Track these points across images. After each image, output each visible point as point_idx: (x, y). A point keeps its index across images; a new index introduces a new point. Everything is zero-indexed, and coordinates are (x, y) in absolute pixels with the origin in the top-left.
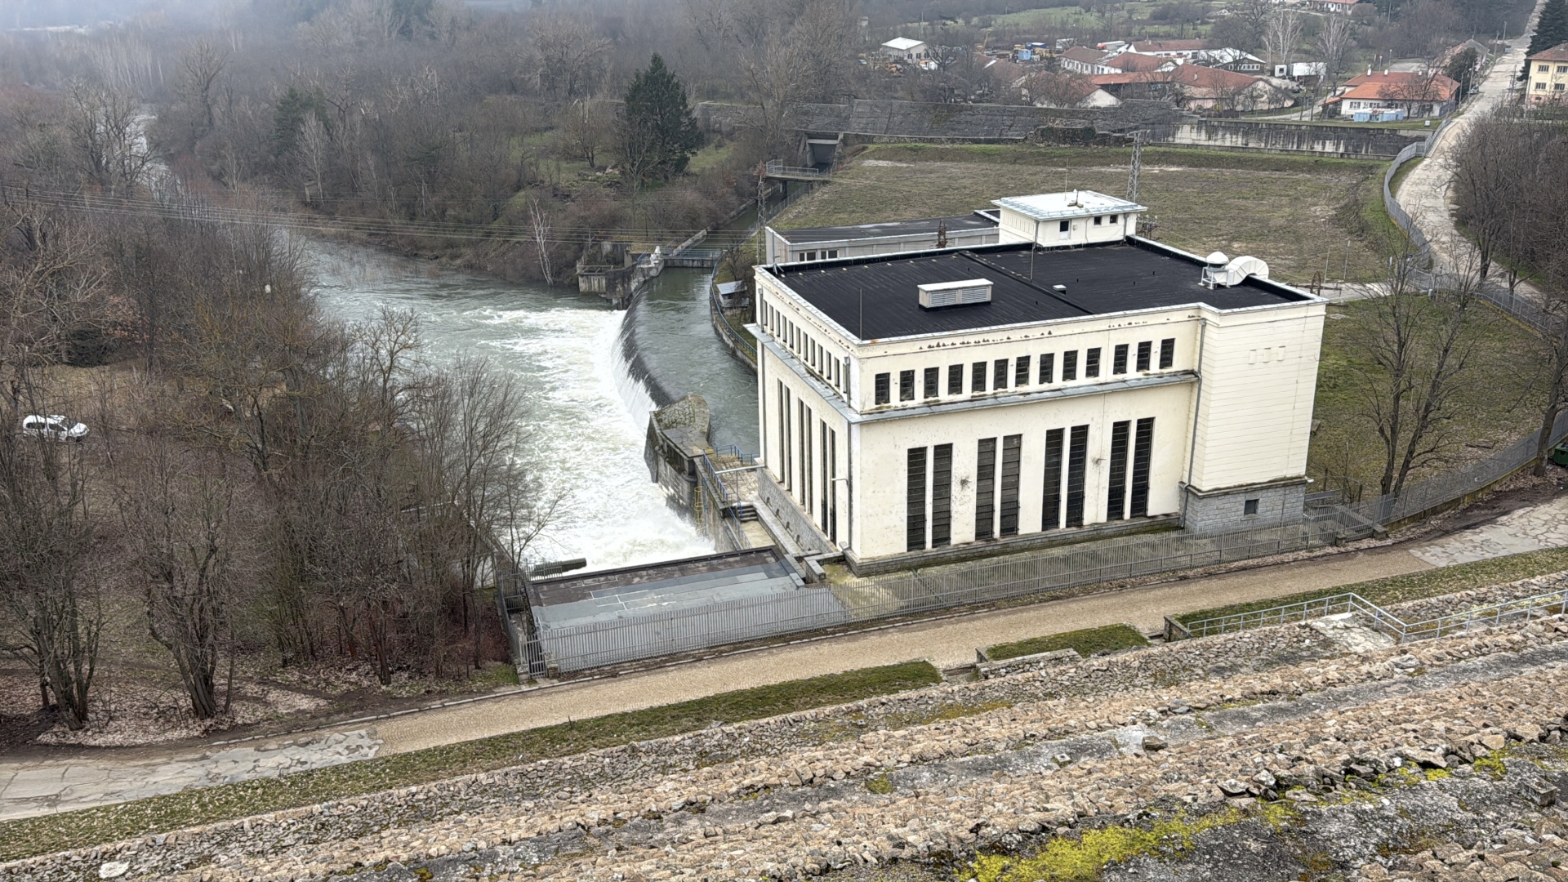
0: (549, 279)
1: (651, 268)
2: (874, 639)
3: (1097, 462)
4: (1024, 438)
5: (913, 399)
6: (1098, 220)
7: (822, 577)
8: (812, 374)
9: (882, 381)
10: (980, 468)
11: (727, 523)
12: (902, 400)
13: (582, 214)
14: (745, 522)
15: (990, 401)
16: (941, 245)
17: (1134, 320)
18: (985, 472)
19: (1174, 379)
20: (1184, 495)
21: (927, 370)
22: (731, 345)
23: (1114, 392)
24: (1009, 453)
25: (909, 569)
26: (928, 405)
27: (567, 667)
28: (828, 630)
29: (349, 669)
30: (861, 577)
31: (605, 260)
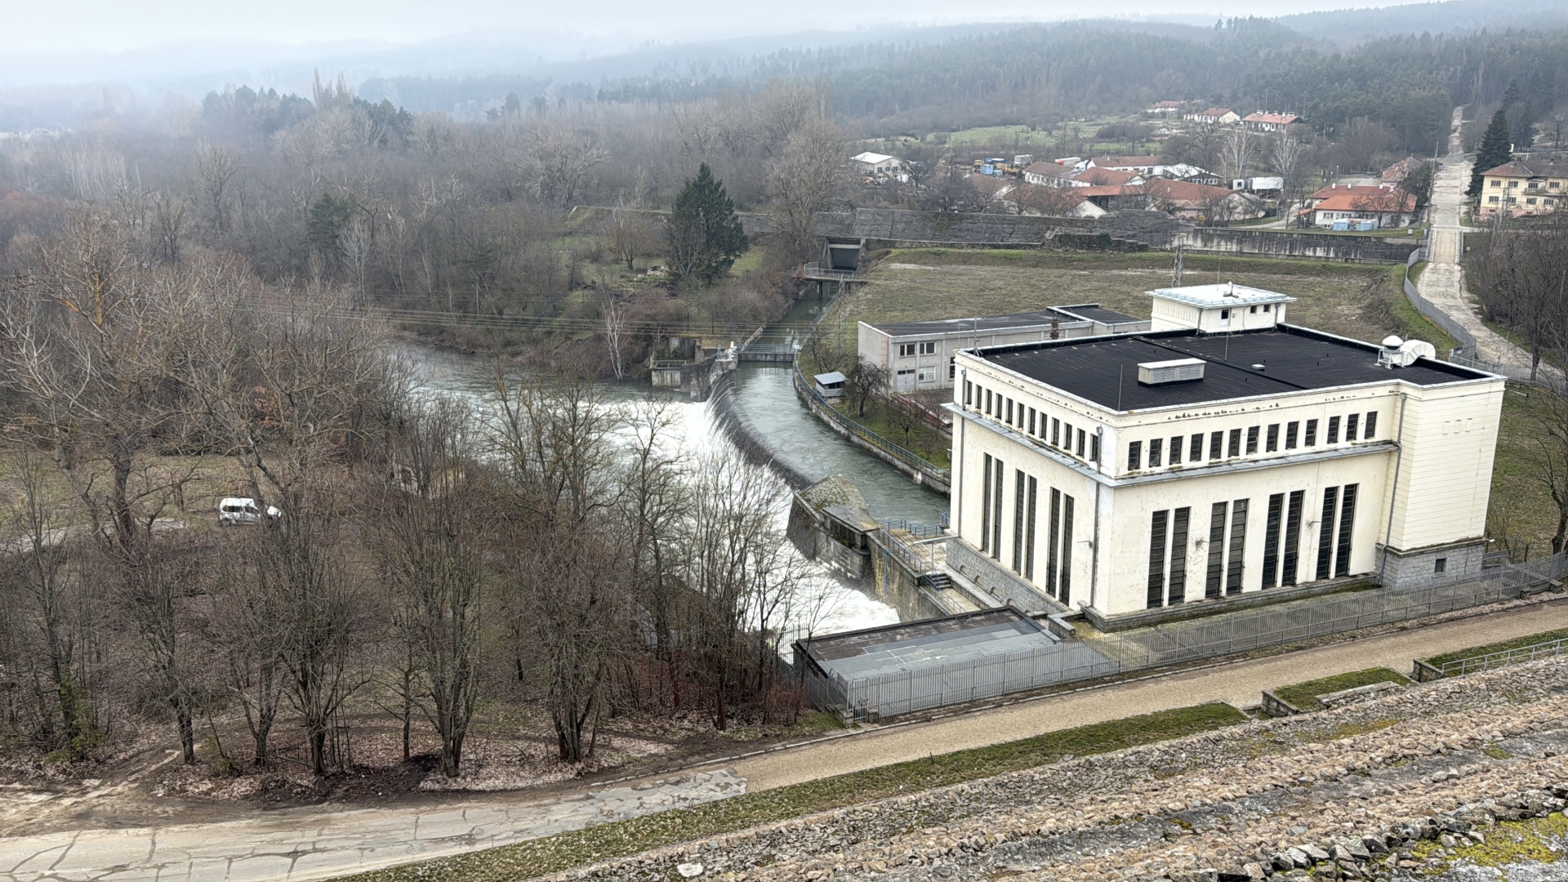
0: (620, 374)
1: (730, 362)
2: (1150, 687)
3: (1310, 525)
4: (1251, 503)
5: (1159, 465)
6: (1253, 309)
7: (1072, 633)
8: (1042, 445)
9: (1135, 448)
10: (1213, 530)
11: (923, 590)
12: (1151, 466)
13: (648, 312)
14: (942, 589)
15: (1225, 468)
16: (1054, 335)
17: (1345, 394)
18: (1217, 533)
19: (1378, 448)
20: (1382, 555)
21: (1173, 439)
22: (843, 431)
23: (1330, 459)
24: (1237, 516)
25: (1149, 625)
26: (1172, 470)
27: (884, 712)
28: (1105, 678)
29: (679, 718)
30: (1107, 633)
31: (673, 355)
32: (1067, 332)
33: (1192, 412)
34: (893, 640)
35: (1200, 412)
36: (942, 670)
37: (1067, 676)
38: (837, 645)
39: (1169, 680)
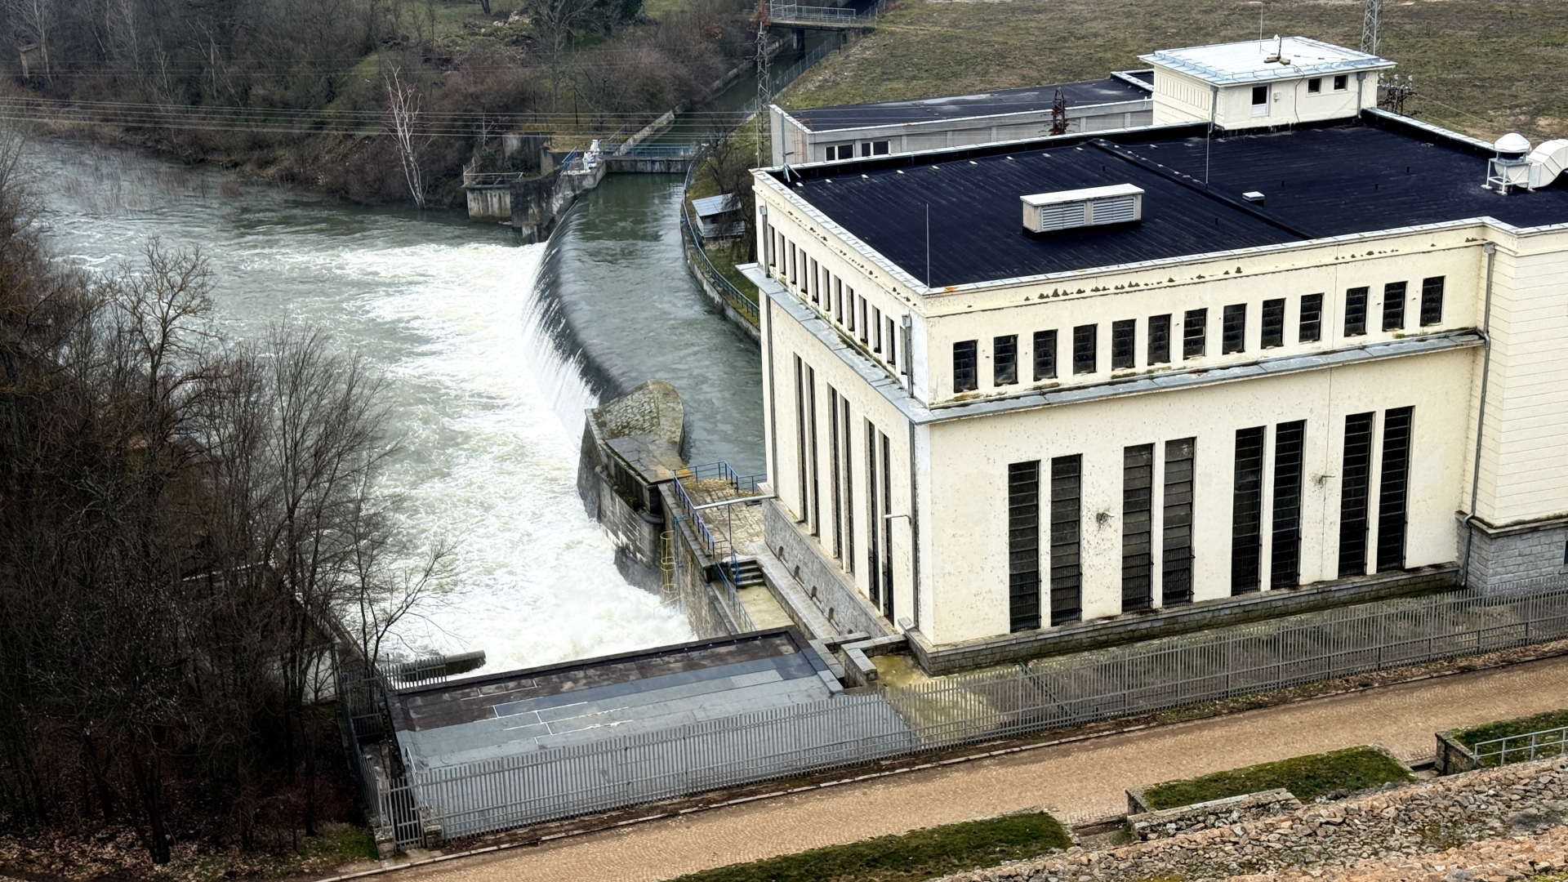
1: (584, 176)
3: (1321, 480)
4: (1199, 444)
5: (1015, 382)
6: (1314, 85)
7: (872, 676)
9: (965, 354)
10: (1128, 493)
11: (714, 590)
12: (997, 385)
13: (472, 89)
14: (744, 587)
15: (1143, 384)
16: (1058, 129)
17: (1376, 247)
18: (1136, 500)
19: (1446, 343)
20: (1466, 534)
21: (1037, 335)
22: (717, 298)
23: (1345, 366)
24: (1175, 468)
25: (1015, 662)
26: (1041, 391)
28: (883, 763)
29: (99, 840)
30: (934, 675)
31: (510, 163)
33: (1072, 287)
34: (555, 691)
35: (1088, 286)
38: (454, 700)
39: (996, 765)
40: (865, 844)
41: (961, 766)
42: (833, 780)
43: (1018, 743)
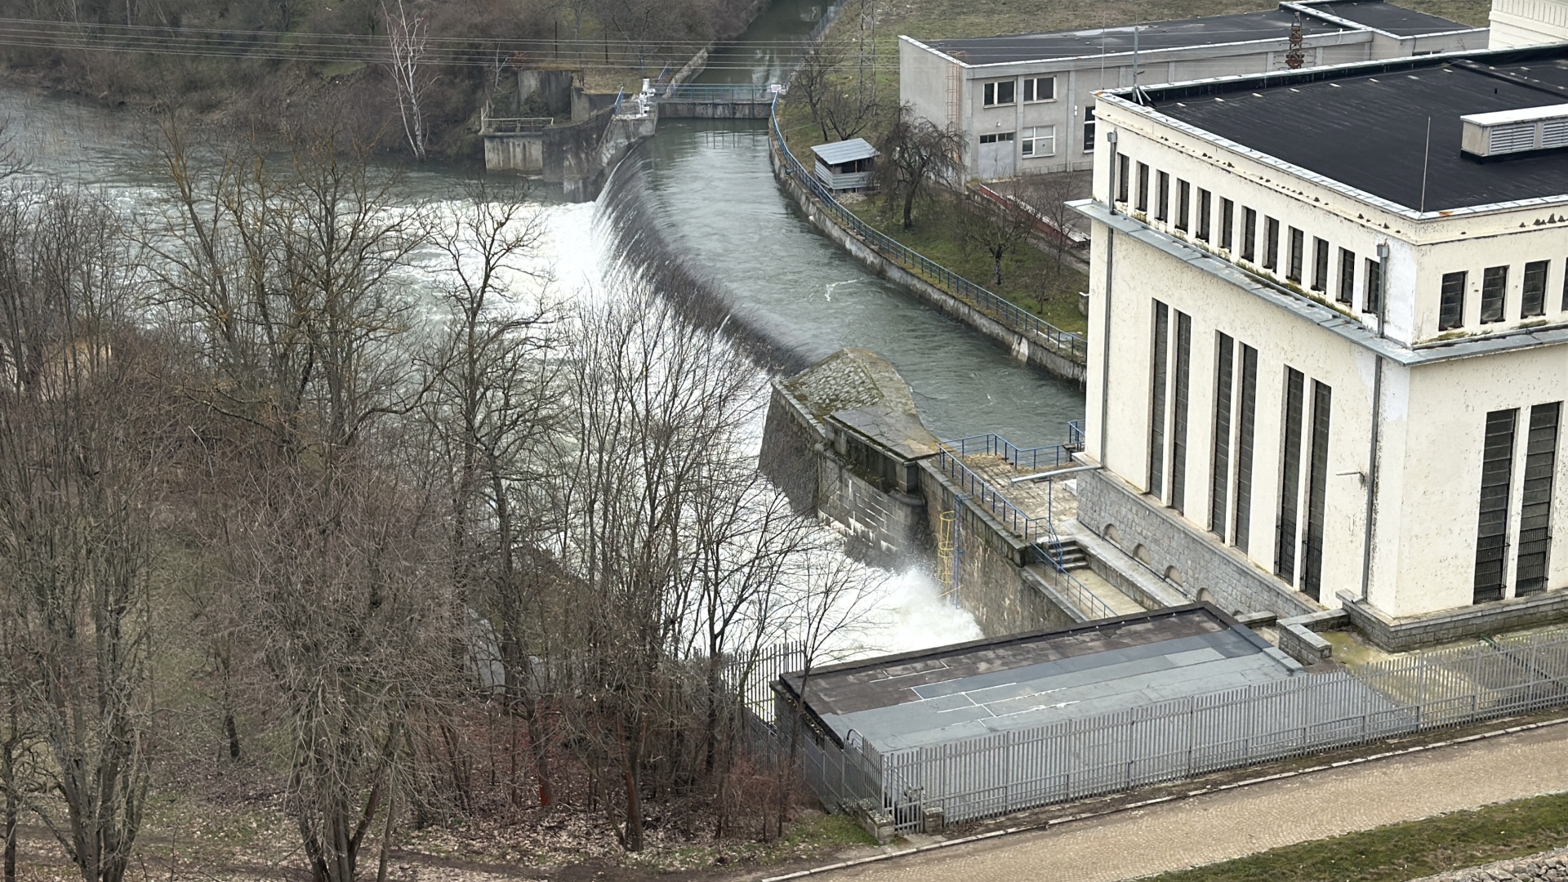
0: (420, 147)
1: (641, 121)
2: (1478, 757)
5: (1501, 319)
7: (1325, 654)
8: (1269, 283)
9: (1453, 286)
11: (1031, 574)
12: (1483, 322)
14: (1068, 570)
16: (1294, 60)
21: (1529, 266)
22: (870, 258)
25: (1478, 636)
26: (1526, 329)
27: (956, 812)
28: (1390, 741)
29: (550, 828)
30: (1394, 652)
31: (527, 107)
32: (1320, 52)
34: (972, 672)
36: (1068, 729)
37: (1315, 738)
38: (861, 682)
39: (1516, 742)
40: (1439, 819)
41: (1478, 744)
42: (1343, 759)
43: (1531, 719)
